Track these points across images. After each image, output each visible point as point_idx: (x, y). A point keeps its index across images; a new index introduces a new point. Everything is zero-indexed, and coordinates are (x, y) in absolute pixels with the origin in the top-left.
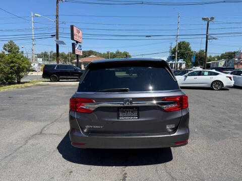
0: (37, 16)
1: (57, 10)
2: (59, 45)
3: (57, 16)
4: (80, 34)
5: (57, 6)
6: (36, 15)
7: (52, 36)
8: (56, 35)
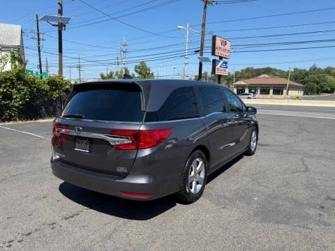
0: (180, 29)
1: (204, 17)
2: (203, 63)
3: (204, 25)
4: (227, 47)
5: (205, 12)
6: (179, 27)
7: (196, 52)
8: (200, 51)
